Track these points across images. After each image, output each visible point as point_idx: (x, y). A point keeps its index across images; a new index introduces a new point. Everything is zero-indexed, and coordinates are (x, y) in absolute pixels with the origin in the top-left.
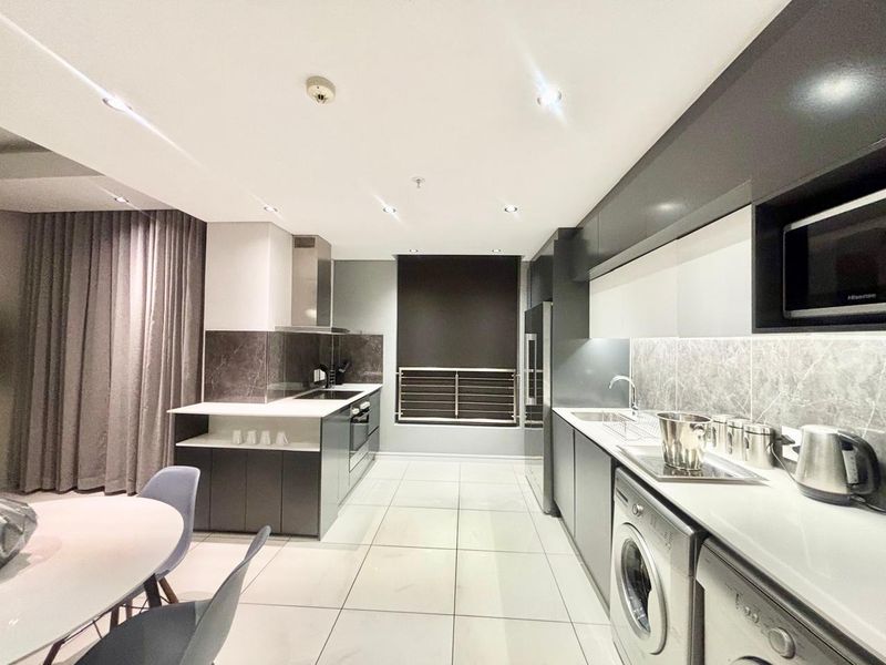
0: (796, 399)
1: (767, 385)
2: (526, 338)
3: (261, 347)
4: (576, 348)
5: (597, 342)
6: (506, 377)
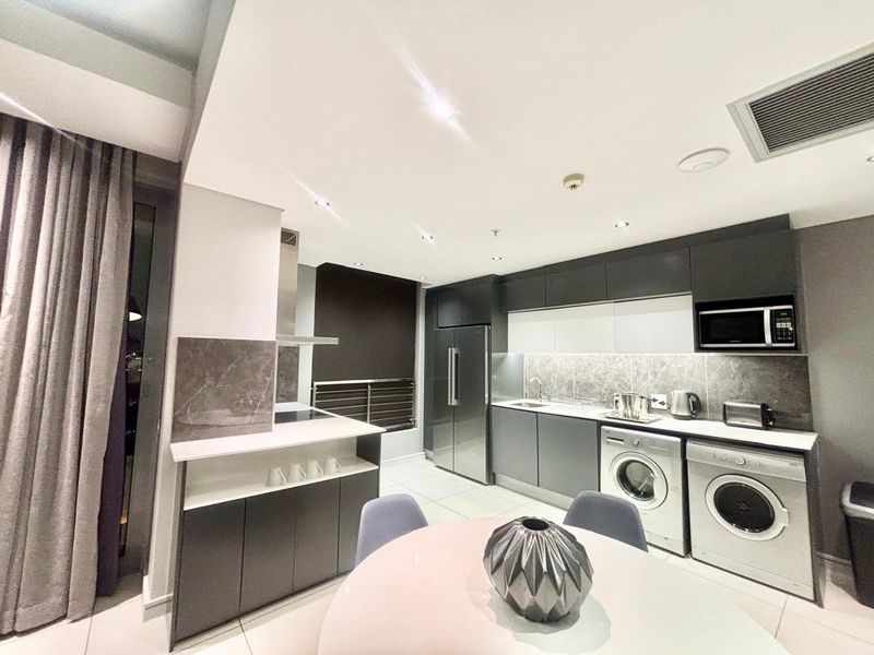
0: (657, 381)
1: (641, 377)
2: (453, 351)
3: (268, 362)
4: (502, 360)
5: (512, 355)
6: (407, 386)
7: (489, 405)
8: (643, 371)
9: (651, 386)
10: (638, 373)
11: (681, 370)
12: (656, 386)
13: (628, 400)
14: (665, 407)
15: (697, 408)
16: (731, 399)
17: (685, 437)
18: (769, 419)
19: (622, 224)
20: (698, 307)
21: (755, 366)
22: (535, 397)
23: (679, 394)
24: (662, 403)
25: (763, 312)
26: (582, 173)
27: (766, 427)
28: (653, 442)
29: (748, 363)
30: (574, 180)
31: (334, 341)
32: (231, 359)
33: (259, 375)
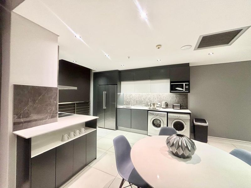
2: (104, 93)
3: (55, 95)
4: (119, 95)
5: (122, 93)
6: (88, 103)
7: (117, 108)
8: (155, 97)
9: (157, 101)
10: (154, 98)
11: (164, 97)
12: (158, 101)
13: (154, 104)
14: (160, 106)
15: (167, 106)
16: (174, 103)
17: (168, 112)
18: (181, 107)
19: (159, 60)
20: (171, 82)
21: (179, 96)
22: (127, 105)
23: (163, 103)
24: (159, 105)
25: (183, 84)
26: (161, 44)
27: (181, 109)
28: (161, 114)
29: (177, 95)
30: (159, 46)
31: (76, 88)
32: (40, 94)
33: (52, 100)
